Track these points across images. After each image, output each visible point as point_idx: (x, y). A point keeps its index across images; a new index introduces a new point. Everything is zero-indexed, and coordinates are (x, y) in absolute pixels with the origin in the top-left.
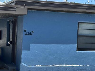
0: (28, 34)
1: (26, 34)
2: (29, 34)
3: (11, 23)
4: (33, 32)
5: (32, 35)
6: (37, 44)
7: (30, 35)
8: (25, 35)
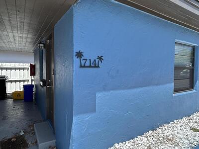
0: (88, 64)
1: (83, 65)
2: (92, 65)
3: (43, 48)
4: (100, 58)
5: (98, 67)
6: (112, 92)
7: (95, 67)
8: (81, 66)
